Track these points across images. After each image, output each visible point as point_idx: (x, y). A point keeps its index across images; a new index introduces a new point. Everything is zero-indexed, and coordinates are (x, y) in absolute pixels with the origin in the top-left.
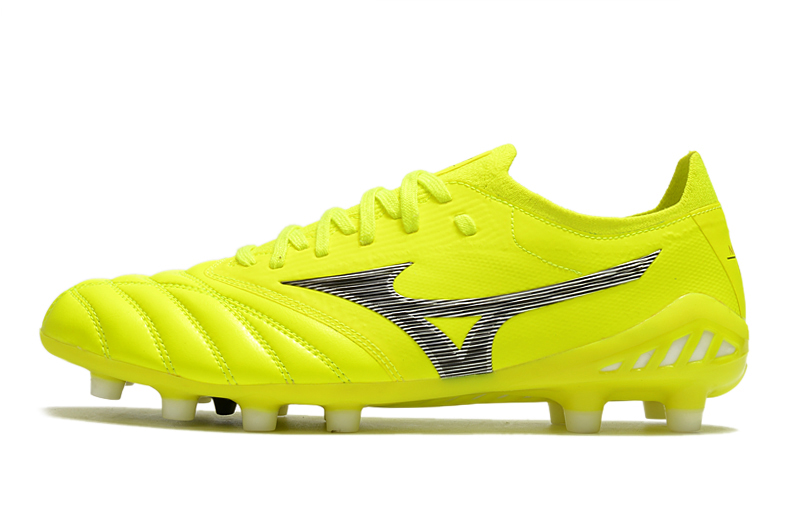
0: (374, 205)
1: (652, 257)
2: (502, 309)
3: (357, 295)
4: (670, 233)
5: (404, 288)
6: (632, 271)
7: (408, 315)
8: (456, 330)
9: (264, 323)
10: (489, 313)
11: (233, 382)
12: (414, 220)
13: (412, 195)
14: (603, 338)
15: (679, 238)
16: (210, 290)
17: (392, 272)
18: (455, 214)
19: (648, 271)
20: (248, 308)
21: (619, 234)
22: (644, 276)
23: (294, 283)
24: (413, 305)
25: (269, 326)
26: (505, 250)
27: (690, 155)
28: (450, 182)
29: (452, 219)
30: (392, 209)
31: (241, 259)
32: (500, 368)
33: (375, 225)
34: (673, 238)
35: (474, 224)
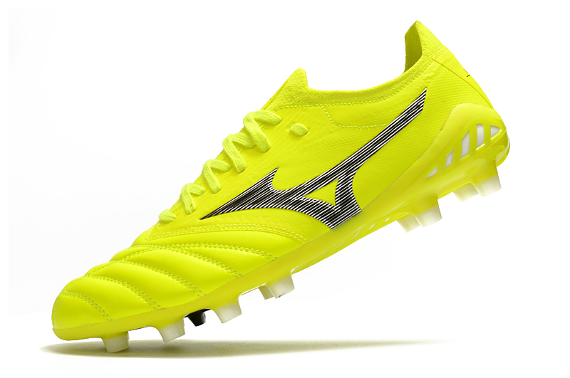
0: (234, 148)
1: (423, 94)
2: (349, 167)
3: (253, 204)
4: (426, 76)
5: (280, 185)
6: (416, 108)
7: (291, 200)
8: (327, 195)
9: (203, 248)
10: (342, 176)
11: (202, 295)
12: (265, 142)
13: (255, 129)
14: (419, 157)
15: (433, 76)
16: (156, 246)
17: (267, 179)
18: (289, 126)
19: (425, 105)
20: (193, 245)
21: (400, 88)
22: (424, 108)
23: (210, 216)
24: (292, 193)
25: (208, 248)
26: (331, 133)
27: (415, 23)
28: (275, 110)
29: (288, 131)
30: (245, 143)
31: (165, 219)
32: (364, 207)
33: (239, 158)
34: (430, 78)
35: (304, 126)
